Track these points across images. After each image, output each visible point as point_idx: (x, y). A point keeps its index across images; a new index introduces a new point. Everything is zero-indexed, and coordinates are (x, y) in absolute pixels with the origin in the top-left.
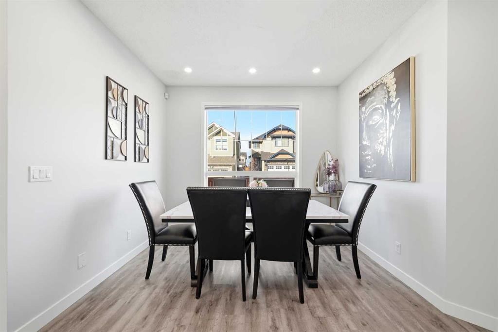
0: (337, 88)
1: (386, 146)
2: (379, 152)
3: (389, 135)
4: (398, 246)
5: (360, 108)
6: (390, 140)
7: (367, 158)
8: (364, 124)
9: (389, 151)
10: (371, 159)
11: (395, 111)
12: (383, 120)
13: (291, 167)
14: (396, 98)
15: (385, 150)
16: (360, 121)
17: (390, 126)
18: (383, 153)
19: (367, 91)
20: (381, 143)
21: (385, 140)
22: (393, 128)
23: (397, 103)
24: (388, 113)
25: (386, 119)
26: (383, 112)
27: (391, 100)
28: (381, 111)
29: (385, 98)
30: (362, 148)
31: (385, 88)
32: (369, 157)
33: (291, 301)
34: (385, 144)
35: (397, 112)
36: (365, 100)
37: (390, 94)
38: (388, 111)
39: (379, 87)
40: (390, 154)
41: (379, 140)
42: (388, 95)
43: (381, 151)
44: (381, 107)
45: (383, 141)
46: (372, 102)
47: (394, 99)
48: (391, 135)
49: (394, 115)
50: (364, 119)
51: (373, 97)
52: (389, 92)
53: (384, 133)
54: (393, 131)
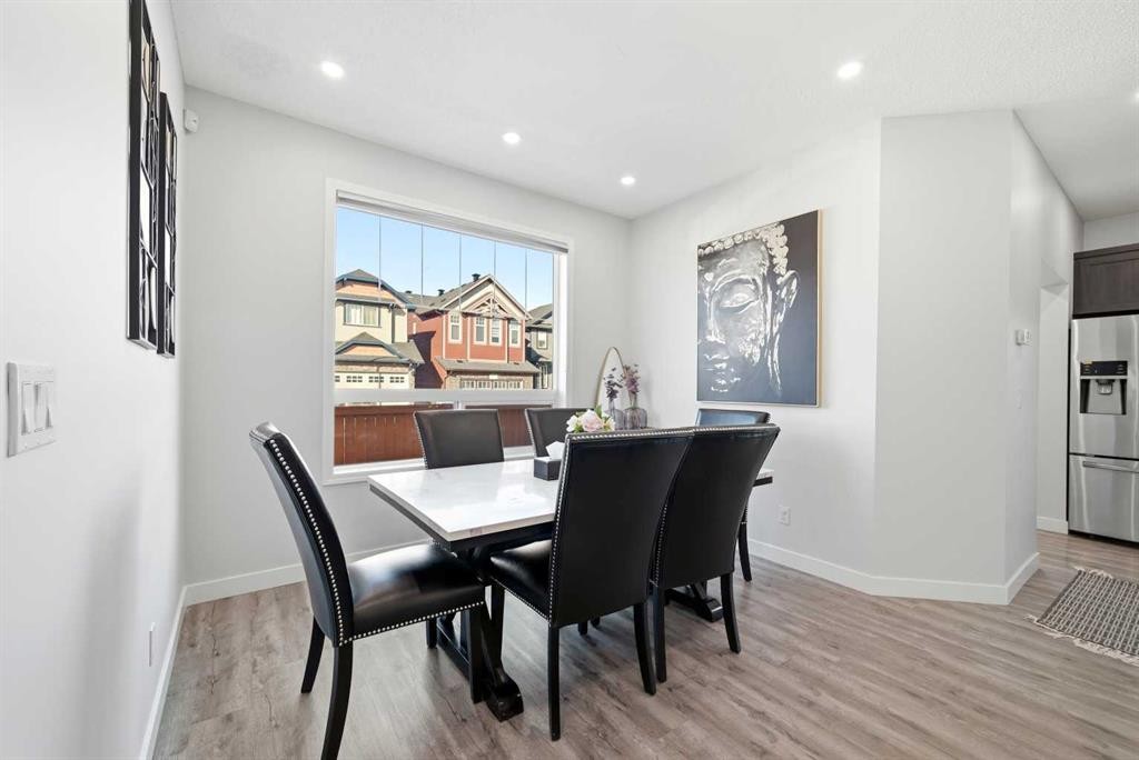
0: (629, 224)
1: (765, 347)
2: (747, 356)
3: (771, 329)
4: (785, 513)
5: (701, 274)
6: (773, 339)
7: (718, 366)
8: (710, 305)
9: (772, 355)
10: (727, 367)
11: (785, 291)
12: (757, 302)
13: (387, 378)
14: (788, 270)
15: (762, 355)
16: (701, 297)
17: (773, 314)
18: (757, 359)
19: (718, 247)
20: (754, 341)
21: (761, 336)
22: (780, 318)
23: (791, 278)
24: (770, 293)
25: (765, 302)
26: (757, 288)
27: (777, 270)
28: (753, 287)
29: (762, 265)
30: (705, 348)
31: (763, 248)
32: (724, 365)
33: (717, 656)
34: (763, 345)
35: (789, 292)
36: (714, 261)
37: (775, 260)
38: (769, 288)
39: (749, 244)
40: (773, 362)
41: (748, 335)
42: (771, 262)
43: (751, 355)
44: (754, 280)
45: (757, 339)
46: (731, 267)
47: (783, 271)
48: (775, 330)
49: (783, 296)
50: (711, 297)
51: (733, 259)
52: (771, 257)
53: (760, 325)
54: (780, 324)
